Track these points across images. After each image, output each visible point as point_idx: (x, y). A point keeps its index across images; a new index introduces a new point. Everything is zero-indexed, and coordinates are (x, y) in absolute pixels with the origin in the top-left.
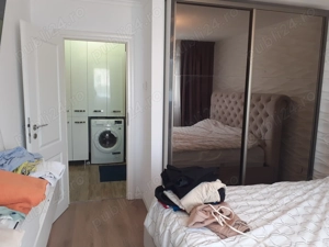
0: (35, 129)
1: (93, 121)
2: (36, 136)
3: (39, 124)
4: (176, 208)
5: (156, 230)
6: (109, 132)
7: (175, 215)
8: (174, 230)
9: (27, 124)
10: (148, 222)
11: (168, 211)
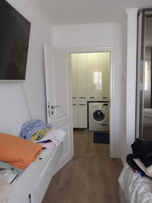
0: (52, 108)
1: (90, 104)
2: (52, 113)
3: (55, 105)
4: (143, 174)
5: (127, 188)
6: (100, 111)
7: (142, 180)
8: (140, 193)
9: (47, 105)
10: (121, 180)
11: (136, 175)
